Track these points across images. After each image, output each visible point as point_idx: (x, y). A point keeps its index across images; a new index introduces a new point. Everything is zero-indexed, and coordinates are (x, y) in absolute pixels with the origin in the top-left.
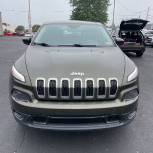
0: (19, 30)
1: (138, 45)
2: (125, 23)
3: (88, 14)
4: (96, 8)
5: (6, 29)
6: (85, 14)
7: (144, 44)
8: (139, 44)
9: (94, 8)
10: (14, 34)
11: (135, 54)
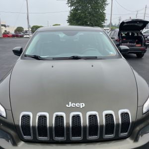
0: (18, 31)
1: (138, 46)
2: (125, 24)
3: (85, 14)
4: (94, 8)
5: (6, 31)
6: (82, 14)
7: (145, 45)
8: (140, 45)
9: (92, 8)
10: (13, 36)
11: (135, 55)
